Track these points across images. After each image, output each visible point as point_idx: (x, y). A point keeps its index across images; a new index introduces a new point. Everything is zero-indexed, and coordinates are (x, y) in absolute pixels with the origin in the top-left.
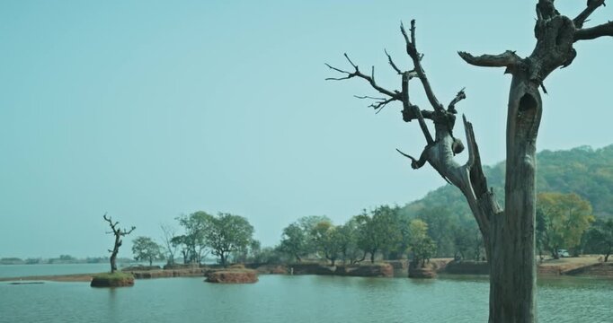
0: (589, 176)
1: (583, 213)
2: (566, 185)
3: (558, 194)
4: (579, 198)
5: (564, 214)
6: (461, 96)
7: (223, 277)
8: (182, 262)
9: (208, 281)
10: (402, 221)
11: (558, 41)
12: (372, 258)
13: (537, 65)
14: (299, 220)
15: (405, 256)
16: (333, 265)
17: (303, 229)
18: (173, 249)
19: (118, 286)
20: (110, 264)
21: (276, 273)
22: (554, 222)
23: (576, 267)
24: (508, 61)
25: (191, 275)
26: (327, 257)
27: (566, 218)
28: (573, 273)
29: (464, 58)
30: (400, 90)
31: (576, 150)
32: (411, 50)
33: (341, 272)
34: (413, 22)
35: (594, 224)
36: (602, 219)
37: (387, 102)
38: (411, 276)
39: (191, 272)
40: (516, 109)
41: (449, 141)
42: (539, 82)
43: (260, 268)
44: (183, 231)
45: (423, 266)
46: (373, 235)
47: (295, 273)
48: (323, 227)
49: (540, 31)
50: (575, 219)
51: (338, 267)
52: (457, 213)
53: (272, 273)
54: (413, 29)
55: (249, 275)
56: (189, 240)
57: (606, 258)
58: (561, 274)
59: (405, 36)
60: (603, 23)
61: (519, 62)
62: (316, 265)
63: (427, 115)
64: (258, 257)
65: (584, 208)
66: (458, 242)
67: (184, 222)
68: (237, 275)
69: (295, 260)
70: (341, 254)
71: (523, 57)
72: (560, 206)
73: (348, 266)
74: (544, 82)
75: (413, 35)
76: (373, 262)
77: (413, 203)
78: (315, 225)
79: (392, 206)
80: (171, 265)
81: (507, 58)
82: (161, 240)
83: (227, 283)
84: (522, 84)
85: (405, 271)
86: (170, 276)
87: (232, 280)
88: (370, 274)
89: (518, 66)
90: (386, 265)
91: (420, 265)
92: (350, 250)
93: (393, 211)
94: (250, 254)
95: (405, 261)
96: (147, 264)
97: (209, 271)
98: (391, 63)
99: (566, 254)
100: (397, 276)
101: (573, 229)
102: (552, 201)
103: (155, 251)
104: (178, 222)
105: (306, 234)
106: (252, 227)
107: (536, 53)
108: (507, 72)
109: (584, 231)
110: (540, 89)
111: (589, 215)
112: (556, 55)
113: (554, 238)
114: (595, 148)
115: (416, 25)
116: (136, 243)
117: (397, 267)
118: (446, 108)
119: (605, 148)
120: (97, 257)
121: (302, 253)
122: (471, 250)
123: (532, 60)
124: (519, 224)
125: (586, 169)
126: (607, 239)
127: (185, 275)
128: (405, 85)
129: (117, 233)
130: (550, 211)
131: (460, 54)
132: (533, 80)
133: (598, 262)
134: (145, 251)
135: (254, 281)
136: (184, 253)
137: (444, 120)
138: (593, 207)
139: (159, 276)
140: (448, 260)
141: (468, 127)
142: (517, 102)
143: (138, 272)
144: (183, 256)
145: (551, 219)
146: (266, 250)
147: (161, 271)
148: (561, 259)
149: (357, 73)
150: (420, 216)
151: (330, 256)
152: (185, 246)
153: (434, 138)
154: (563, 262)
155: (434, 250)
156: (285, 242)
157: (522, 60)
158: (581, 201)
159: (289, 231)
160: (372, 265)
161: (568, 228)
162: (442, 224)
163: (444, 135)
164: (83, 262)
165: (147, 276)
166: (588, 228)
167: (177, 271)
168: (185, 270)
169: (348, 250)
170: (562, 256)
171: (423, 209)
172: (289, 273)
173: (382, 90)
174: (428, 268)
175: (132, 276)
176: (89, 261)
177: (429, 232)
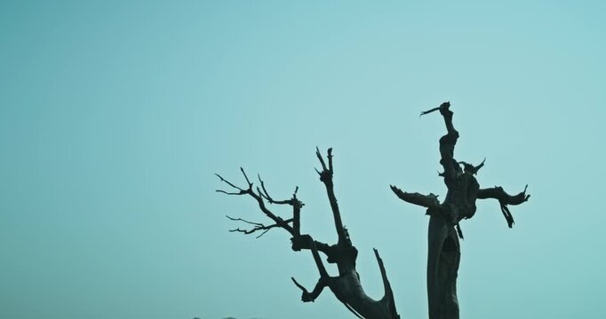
13: (457, 212)
29: (396, 193)
30: (291, 217)
32: (326, 177)
34: (330, 151)
40: (441, 249)
54: (330, 157)
59: (322, 162)
71: (441, 201)
75: (331, 161)
84: (446, 227)
108: (427, 213)
123: (451, 206)
128: (297, 212)
142: (442, 242)
149: (250, 191)
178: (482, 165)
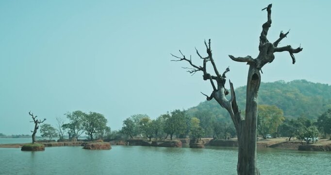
0: (283, 96)
1: (279, 115)
2: (271, 100)
3: (267, 105)
4: (277, 108)
5: (270, 116)
6: (228, 70)
7: (93, 146)
8: (68, 138)
9: (84, 148)
10: (187, 118)
11: (268, 53)
12: (171, 137)
13: (259, 62)
14: (131, 116)
15: (188, 137)
16: (150, 141)
17: (134, 121)
18: (62, 131)
19: (36, 150)
20: (32, 139)
21: (120, 145)
22: (265, 120)
23: (275, 143)
24: (248, 60)
25: (74, 145)
26: (147, 136)
27: (270, 118)
28: (273, 146)
29: (231, 58)
30: (202, 67)
31: (277, 83)
32: (209, 51)
33: (154, 145)
34: (210, 40)
35: (284, 121)
36: (289, 119)
37: (196, 71)
38: (191, 147)
39: (74, 144)
40: (251, 79)
41: (223, 90)
42: (260, 69)
43: (111, 142)
44: (68, 121)
45: (197, 142)
46: (172, 125)
47: (130, 145)
48: (145, 120)
49: (261, 48)
50: (275, 119)
51: (153, 142)
52: (215, 114)
53: (117, 145)
54: (209, 43)
55: (107, 146)
56: (72, 126)
57: (290, 139)
58: (267, 147)
59: (206, 46)
60: (285, 46)
61: (252, 60)
62: (141, 141)
63: (213, 78)
64: (109, 136)
65: (279, 113)
66: (215, 130)
67: (69, 116)
68: (101, 145)
69: (129, 138)
70: (154, 135)
71: (254, 58)
72: (268, 112)
73: (159, 141)
74: (262, 69)
75: (210, 45)
76: (171, 139)
77: (192, 108)
78: (140, 120)
79: (181, 110)
80: (62, 139)
81: (248, 59)
82: (56, 125)
83: (95, 149)
84: (253, 70)
85: (188, 144)
86: (62, 146)
87: (98, 148)
88: (170, 146)
89: (252, 62)
90: (178, 141)
91: (196, 142)
92: (160, 133)
93: (182, 112)
94: (105, 134)
95: (188, 139)
96: (48, 139)
97: (84, 143)
98: (198, 53)
99: (270, 137)
100: (184, 146)
101: (274, 124)
102: (264, 109)
103: (53, 132)
104: (66, 116)
105: (135, 124)
106: (106, 120)
107: (259, 57)
108: (247, 64)
109: (279, 125)
110: (260, 71)
111: (282, 117)
112: (267, 58)
113: (264, 128)
114: (286, 82)
115: (211, 41)
116: (42, 127)
117: (184, 142)
118: (222, 75)
119: (291, 82)
120: (18, 135)
121: (134, 134)
122: (222, 134)
123: (257, 60)
124: (250, 125)
125: (281, 92)
126: (290, 129)
127: (70, 145)
128: (205, 65)
129: (36, 122)
130: (263, 114)
131: (229, 56)
132: (258, 68)
133: (286, 141)
134: (47, 132)
135: (109, 148)
136: (69, 133)
137: (221, 80)
138: (285, 113)
139: (56, 145)
140: (210, 139)
141: (231, 84)
142: (251, 77)
143: (45, 143)
144: (68, 135)
145: (263, 118)
146: (114, 132)
147: (57, 143)
148: (267, 139)
149: (184, 59)
150: (196, 115)
151: (149, 136)
152: (69, 129)
153: (217, 88)
154: (268, 141)
155: (203, 133)
156: (124, 128)
157: (254, 60)
158: (278, 109)
159: (127, 122)
160: (171, 141)
161: (271, 123)
162: (207, 120)
163: (221, 88)
164: (9, 137)
165: (50, 145)
166: (281, 123)
167: (66, 143)
168: (70, 143)
169: (158, 133)
170: (268, 138)
171: (197, 112)
172: (127, 145)
173: (194, 66)
174: (200, 143)
175: (44, 146)
176: (13, 137)
177: (201, 124)
178: (288, 33)
